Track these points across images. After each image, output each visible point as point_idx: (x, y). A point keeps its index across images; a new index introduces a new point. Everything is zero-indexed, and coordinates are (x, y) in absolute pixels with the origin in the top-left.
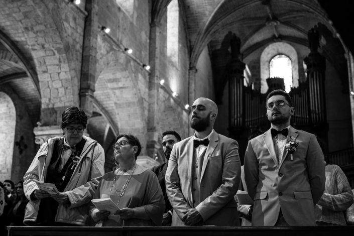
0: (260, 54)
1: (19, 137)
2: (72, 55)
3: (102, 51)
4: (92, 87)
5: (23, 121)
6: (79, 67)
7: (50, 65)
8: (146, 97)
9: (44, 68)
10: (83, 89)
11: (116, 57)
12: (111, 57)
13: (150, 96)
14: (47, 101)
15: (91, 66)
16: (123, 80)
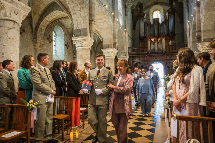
0: (150, 10)
1: (66, 43)
2: (85, 6)
3: (96, 5)
4: (94, 20)
5: (67, 37)
6: (88, 12)
7: (76, 11)
8: (112, 25)
9: (74, 12)
10: (91, 21)
11: (102, 9)
12: (99, 8)
13: (114, 25)
14: (76, 27)
15: (93, 11)
16: (104, 19)
